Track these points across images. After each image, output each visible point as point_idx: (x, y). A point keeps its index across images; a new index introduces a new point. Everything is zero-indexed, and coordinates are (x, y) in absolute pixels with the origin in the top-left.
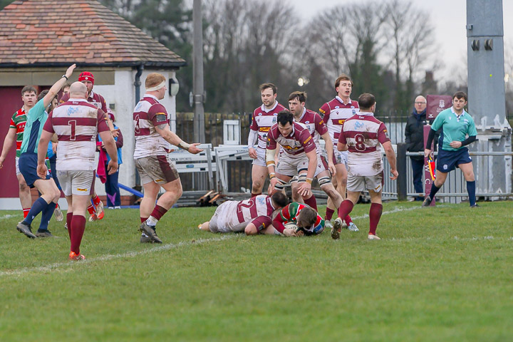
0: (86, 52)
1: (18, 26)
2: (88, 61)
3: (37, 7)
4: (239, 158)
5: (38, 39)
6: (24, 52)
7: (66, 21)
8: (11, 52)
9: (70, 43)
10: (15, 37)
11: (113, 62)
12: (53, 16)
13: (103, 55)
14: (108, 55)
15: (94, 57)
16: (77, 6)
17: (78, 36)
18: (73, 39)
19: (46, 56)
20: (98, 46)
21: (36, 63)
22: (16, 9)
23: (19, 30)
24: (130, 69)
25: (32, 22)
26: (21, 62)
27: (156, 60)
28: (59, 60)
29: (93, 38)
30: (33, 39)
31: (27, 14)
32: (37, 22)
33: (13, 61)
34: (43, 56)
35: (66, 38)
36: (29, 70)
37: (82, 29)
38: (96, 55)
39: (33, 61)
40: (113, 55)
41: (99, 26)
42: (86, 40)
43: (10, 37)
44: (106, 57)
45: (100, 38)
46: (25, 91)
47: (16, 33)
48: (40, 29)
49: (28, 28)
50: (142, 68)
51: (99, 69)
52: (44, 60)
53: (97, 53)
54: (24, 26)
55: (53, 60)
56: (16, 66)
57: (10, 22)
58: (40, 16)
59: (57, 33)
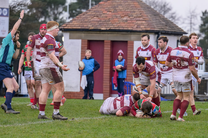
0: (134, 25)
1: (104, 12)
2: (134, 29)
3: (114, 3)
4: (204, 78)
5: (112, 18)
6: (105, 24)
7: (126, 10)
8: (99, 24)
9: (127, 20)
10: (101, 17)
11: (146, 30)
12: (120, 8)
13: (141, 27)
14: (144, 27)
15: (137, 28)
16: (132, 3)
17: (131, 18)
18: (129, 19)
19: (115, 26)
20: (139, 22)
21: (109, 29)
22: (104, 4)
23: (104, 14)
24: (154, 34)
25: (111, 10)
26: (103, 29)
27: (169, 30)
28: (121, 29)
29: (138, 19)
30: (110, 18)
31: (108, 7)
32: (113, 10)
33: (99, 28)
34: (113, 26)
35: (125, 18)
36: (106, 33)
37: (133, 14)
38: (138, 27)
39: (108, 29)
40: (146, 27)
41: (141, 13)
42: (134, 19)
43: (99, 17)
44: (143, 28)
45: (141, 19)
46: (30, 35)
47: (102, 15)
48: (114, 14)
49: (108, 13)
50: (160, 34)
51: (139, 33)
52: (114, 28)
53: (138, 26)
54: (106, 12)
55: (118, 28)
56: (100, 31)
57: (100, 10)
58: (115, 8)
59: (122, 16)
